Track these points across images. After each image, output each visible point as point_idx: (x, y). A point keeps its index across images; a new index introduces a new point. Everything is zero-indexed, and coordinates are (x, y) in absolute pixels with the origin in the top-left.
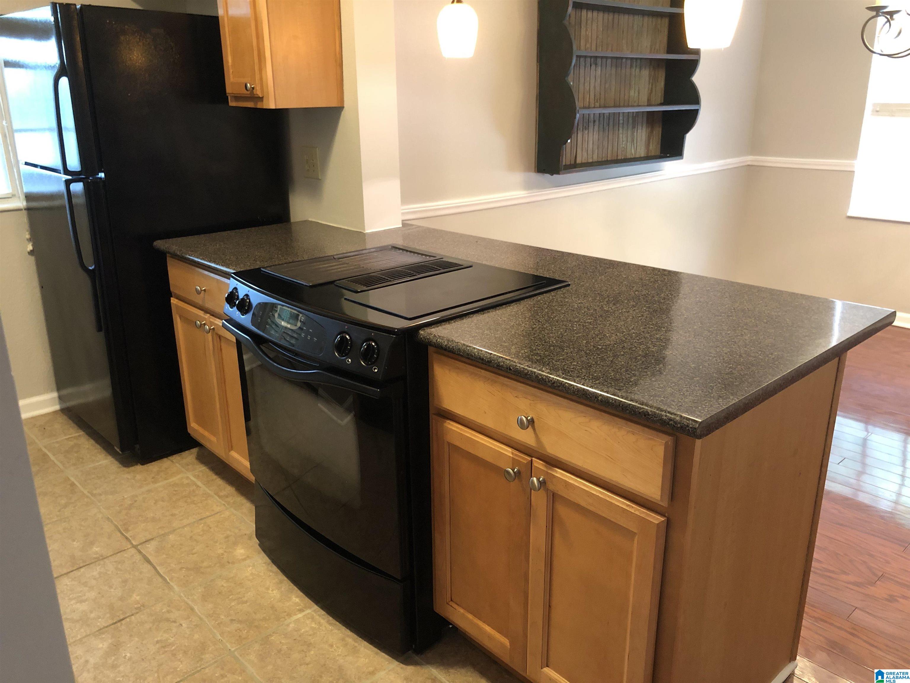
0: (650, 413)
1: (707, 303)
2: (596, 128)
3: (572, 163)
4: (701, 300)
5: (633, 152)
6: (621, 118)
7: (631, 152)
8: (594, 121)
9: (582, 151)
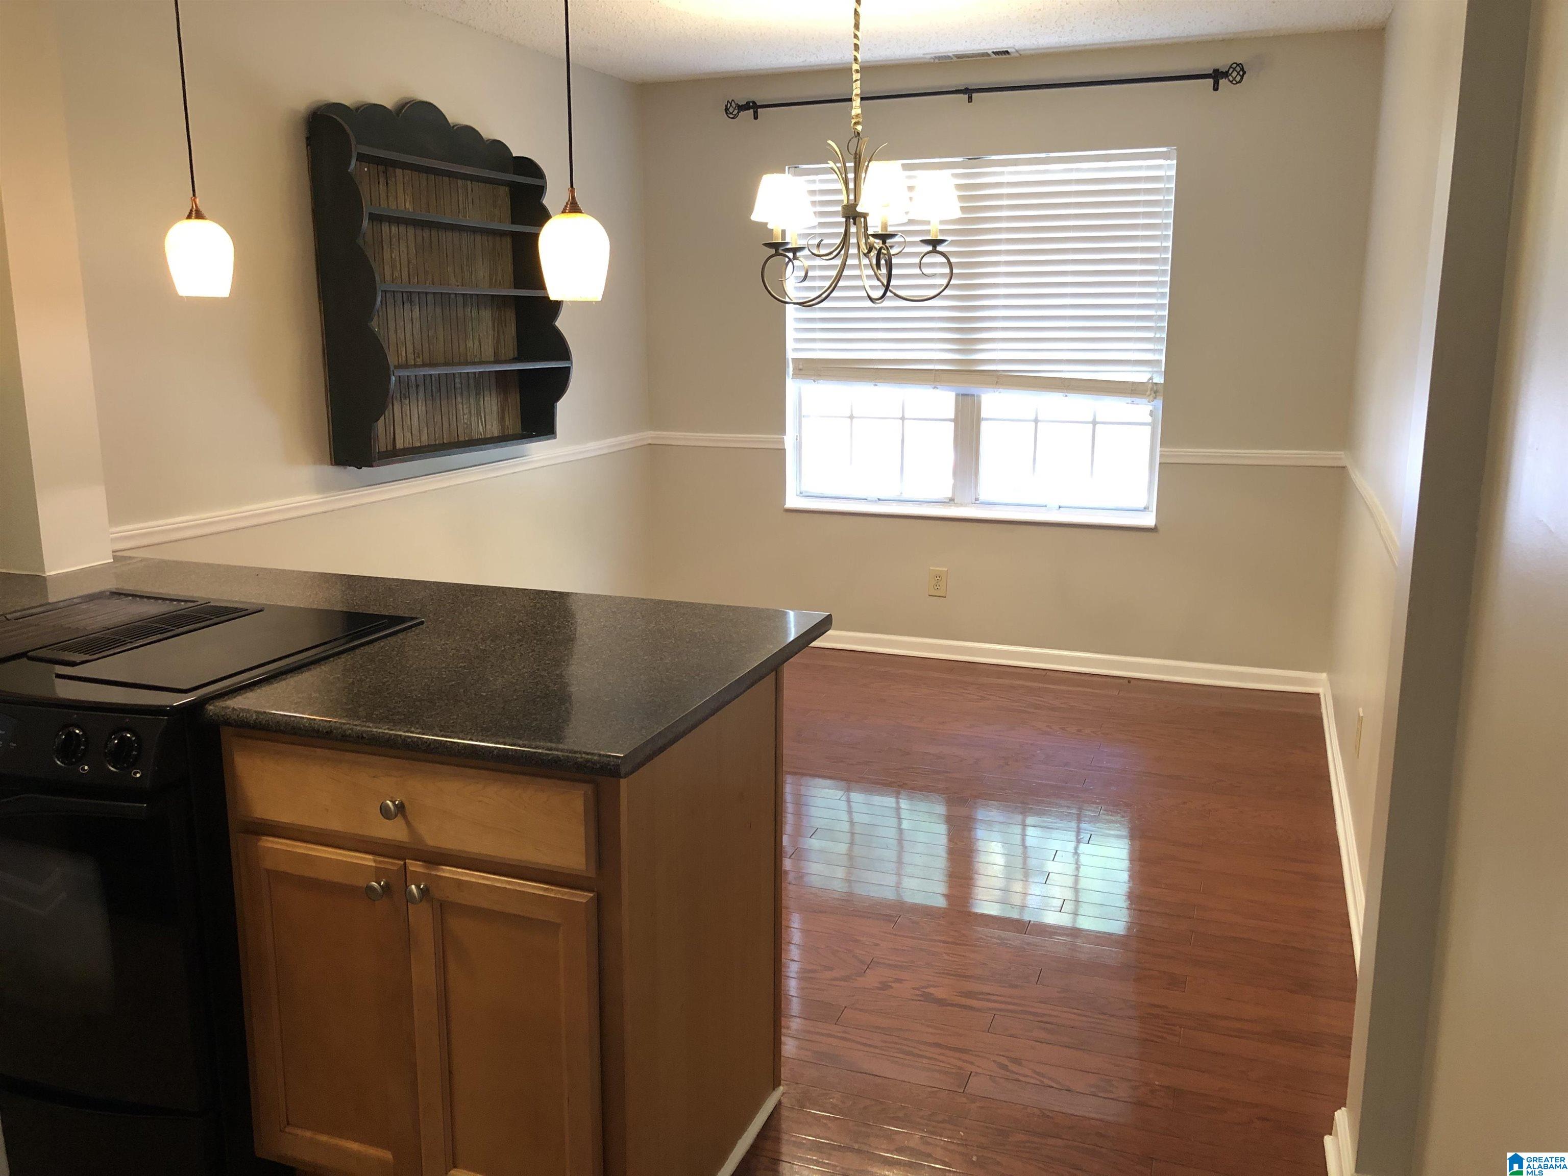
0: (562, 758)
1: (615, 628)
2: (421, 394)
3: (389, 449)
4: (607, 624)
5: (481, 431)
6: (457, 380)
7: (479, 430)
8: (417, 386)
9: (403, 429)
